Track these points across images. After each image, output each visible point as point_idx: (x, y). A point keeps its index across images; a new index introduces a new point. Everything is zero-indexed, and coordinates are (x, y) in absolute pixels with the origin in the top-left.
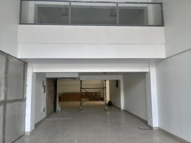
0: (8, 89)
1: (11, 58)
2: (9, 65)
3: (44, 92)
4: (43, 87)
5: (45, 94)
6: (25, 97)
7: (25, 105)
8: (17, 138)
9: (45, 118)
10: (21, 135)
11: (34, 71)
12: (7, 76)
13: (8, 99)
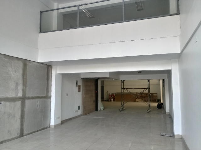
0: (27, 88)
1: (30, 63)
2: (28, 68)
3: (79, 91)
4: (77, 86)
5: (81, 93)
6: (49, 95)
7: (51, 102)
8: (40, 129)
9: (81, 115)
10: (45, 127)
11: (58, 72)
12: (25, 77)
13: (27, 95)
